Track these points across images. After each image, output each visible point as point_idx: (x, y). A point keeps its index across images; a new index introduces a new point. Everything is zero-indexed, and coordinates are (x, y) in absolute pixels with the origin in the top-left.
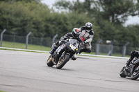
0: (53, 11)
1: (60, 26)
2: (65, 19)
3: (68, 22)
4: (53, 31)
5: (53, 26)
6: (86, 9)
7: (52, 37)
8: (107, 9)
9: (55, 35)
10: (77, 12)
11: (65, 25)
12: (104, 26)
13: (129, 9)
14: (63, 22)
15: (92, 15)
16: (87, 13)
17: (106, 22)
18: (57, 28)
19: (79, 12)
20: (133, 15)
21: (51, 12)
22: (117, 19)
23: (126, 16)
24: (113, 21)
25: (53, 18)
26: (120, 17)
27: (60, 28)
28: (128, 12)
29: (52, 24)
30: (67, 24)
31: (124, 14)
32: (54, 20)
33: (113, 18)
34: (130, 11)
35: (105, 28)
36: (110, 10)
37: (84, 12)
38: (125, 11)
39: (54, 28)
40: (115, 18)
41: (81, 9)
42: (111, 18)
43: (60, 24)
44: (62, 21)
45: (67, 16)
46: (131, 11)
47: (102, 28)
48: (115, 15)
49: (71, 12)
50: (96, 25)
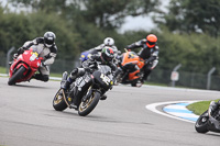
0: (8, 10)
1: (19, 34)
2: (26, 22)
3: (31, 28)
4: (8, 41)
5: (8, 34)
6: (58, 7)
7: (6, 52)
8: (92, 6)
9: (10, 48)
10: (45, 11)
11: (26, 32)
12: (86, 33)
13: (128, 6)
14: (23, 27)
15: (68, 16)
16: (60, 13)
17: (90, 26)
18: (13, 37)
19: (48, 12)
20: (135, 15)
21: (5, 12)
22: (108, 22)
23: (123, 16)
24: (102, 25)
25: (7, 22)
26: (112, 18)
27: (17, 37)
28: (126, 10)
29: (7, 31)
30: (29, 31)
31: (120, 14)
32: (9, 25)
33: (101, 20)
34: (130, 9)
35: (89, 36)
36: (96, 7)
37: (56, 11)
38: (120, 8)
39: (9, 37)
40: (105, 20)
41: (51, 7)
42: (98, 21)
43: (18, 30)
44: (21, 25)
45: (29, 18)
46: (132, 8)
47: (83, 37)
48: (105, 15)
49: (35, 11)
50: (74, 32)
